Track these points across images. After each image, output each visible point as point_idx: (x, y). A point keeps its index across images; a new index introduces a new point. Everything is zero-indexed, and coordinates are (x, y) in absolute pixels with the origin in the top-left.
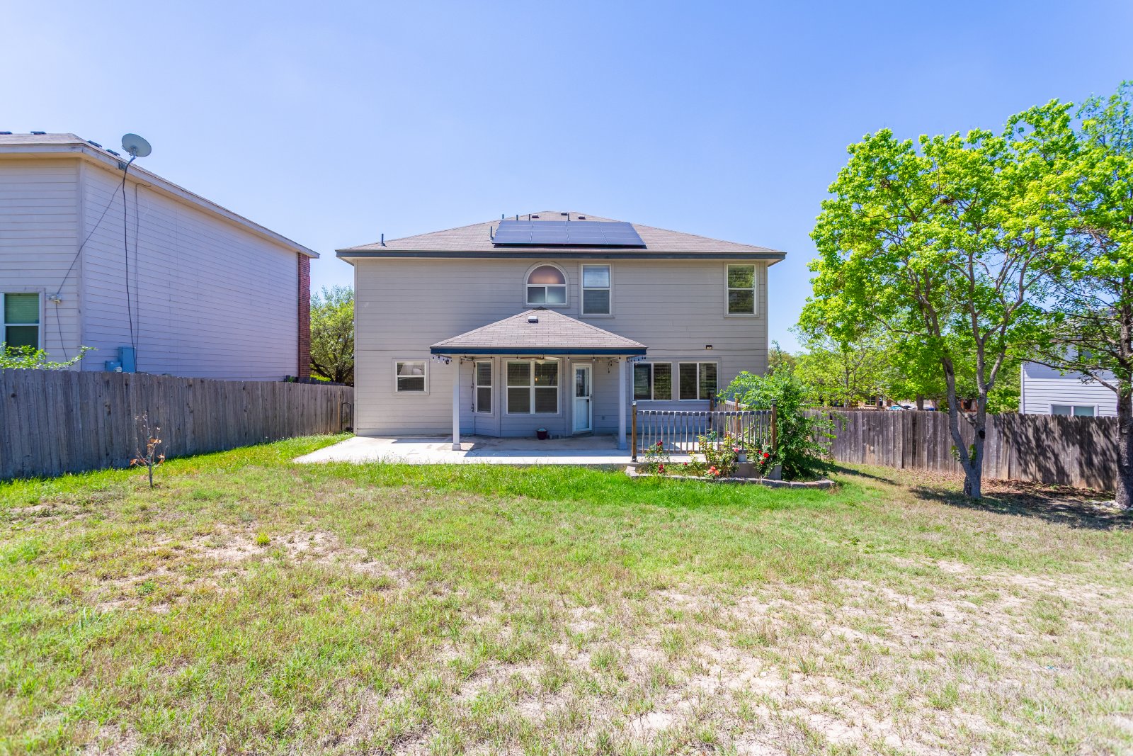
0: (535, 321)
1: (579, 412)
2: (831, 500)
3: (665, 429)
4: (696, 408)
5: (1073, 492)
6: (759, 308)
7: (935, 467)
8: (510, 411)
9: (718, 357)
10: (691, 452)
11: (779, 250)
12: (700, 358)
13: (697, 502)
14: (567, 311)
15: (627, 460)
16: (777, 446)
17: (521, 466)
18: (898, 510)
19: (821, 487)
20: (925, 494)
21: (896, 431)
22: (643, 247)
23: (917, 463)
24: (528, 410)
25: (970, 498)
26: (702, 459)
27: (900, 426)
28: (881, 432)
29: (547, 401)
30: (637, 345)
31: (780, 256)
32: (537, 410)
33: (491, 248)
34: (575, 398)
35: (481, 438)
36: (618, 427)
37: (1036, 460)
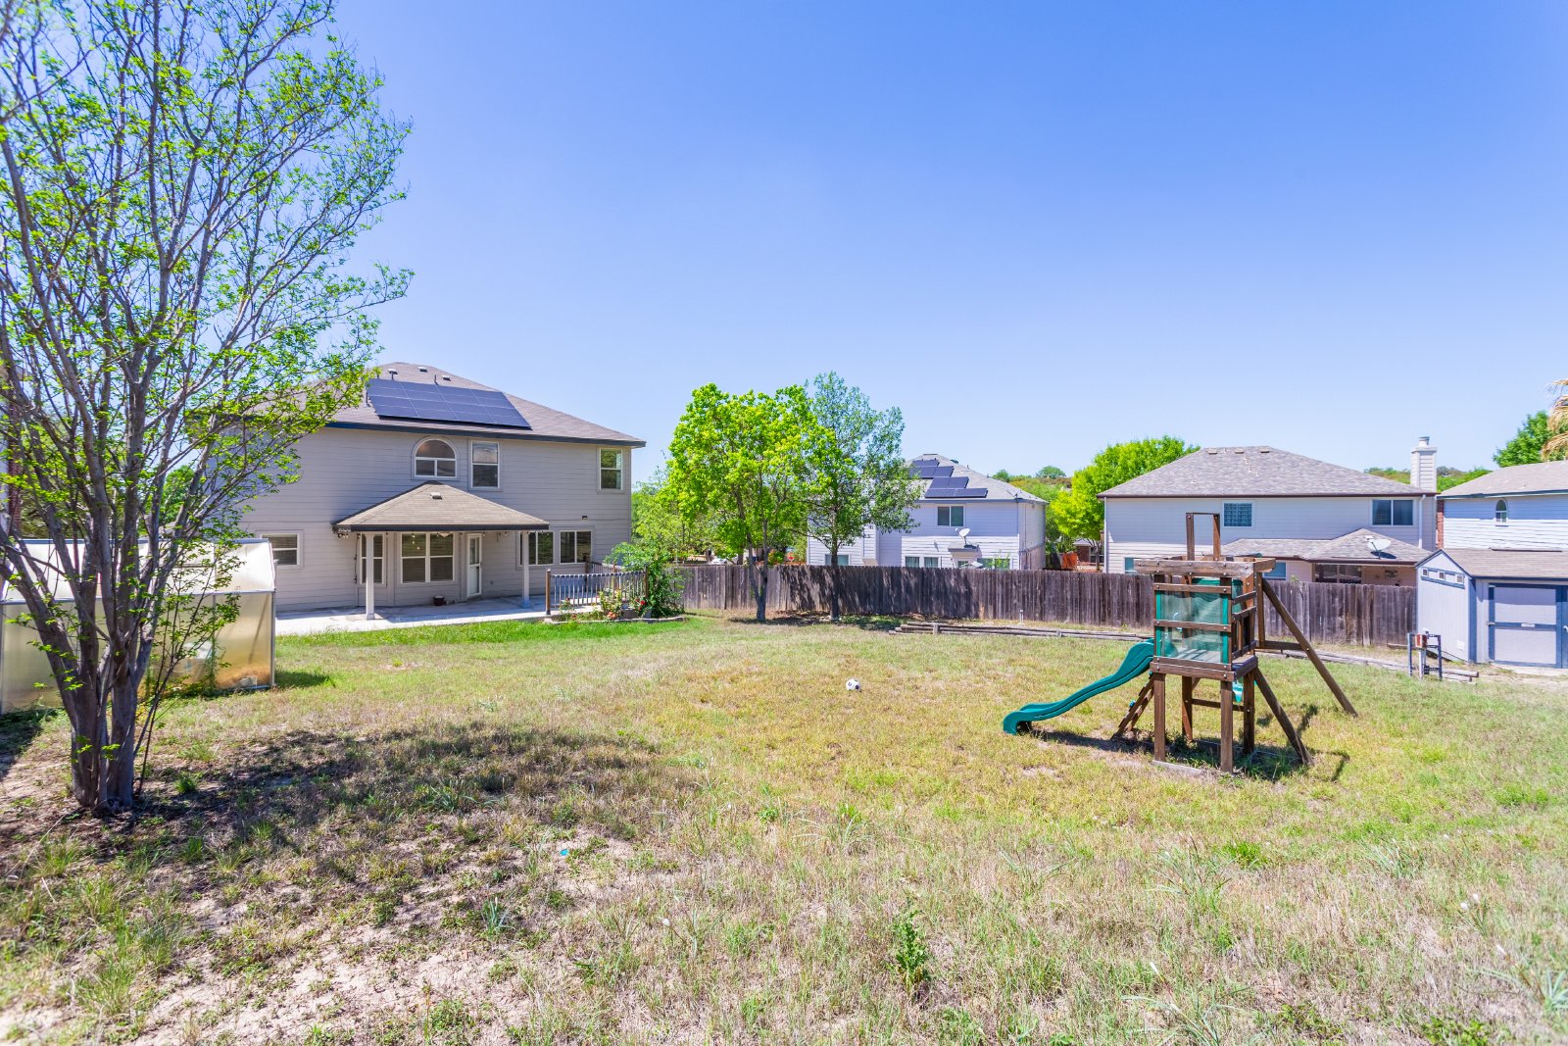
0: (439, 498)
1: (470, 577)
2: (683, 627)
3: (558, 588)
4: (575, 571)
5: (816, 613)
6: (625, 485)
7: (745, 606)
8: (405, 579)
9: (593, 526)
10: (590, 605)
11: (641, 439)
12: (577, 526)
13: (607, 634)
14: (458, 484)
15: (543, 614)
16: (649, 596)
17: (462, 625)
18: (721, 628)
19: (678, 620)
20: (736, 621)
21: (722, 580)
22: (529, 428)
23: (734, 605)
24: (422, 579)
25: (761, 619)
26: (599, 609)
27: (723, 578)
28: (711, 582)
29: (442, 569)
30: (541, 522)
31: (641, 444)
32: (432, 579)
33: (377, 421)
34: (469, 566)
35: (385, 609)
36: (522, 590)
37: (799, 594)
